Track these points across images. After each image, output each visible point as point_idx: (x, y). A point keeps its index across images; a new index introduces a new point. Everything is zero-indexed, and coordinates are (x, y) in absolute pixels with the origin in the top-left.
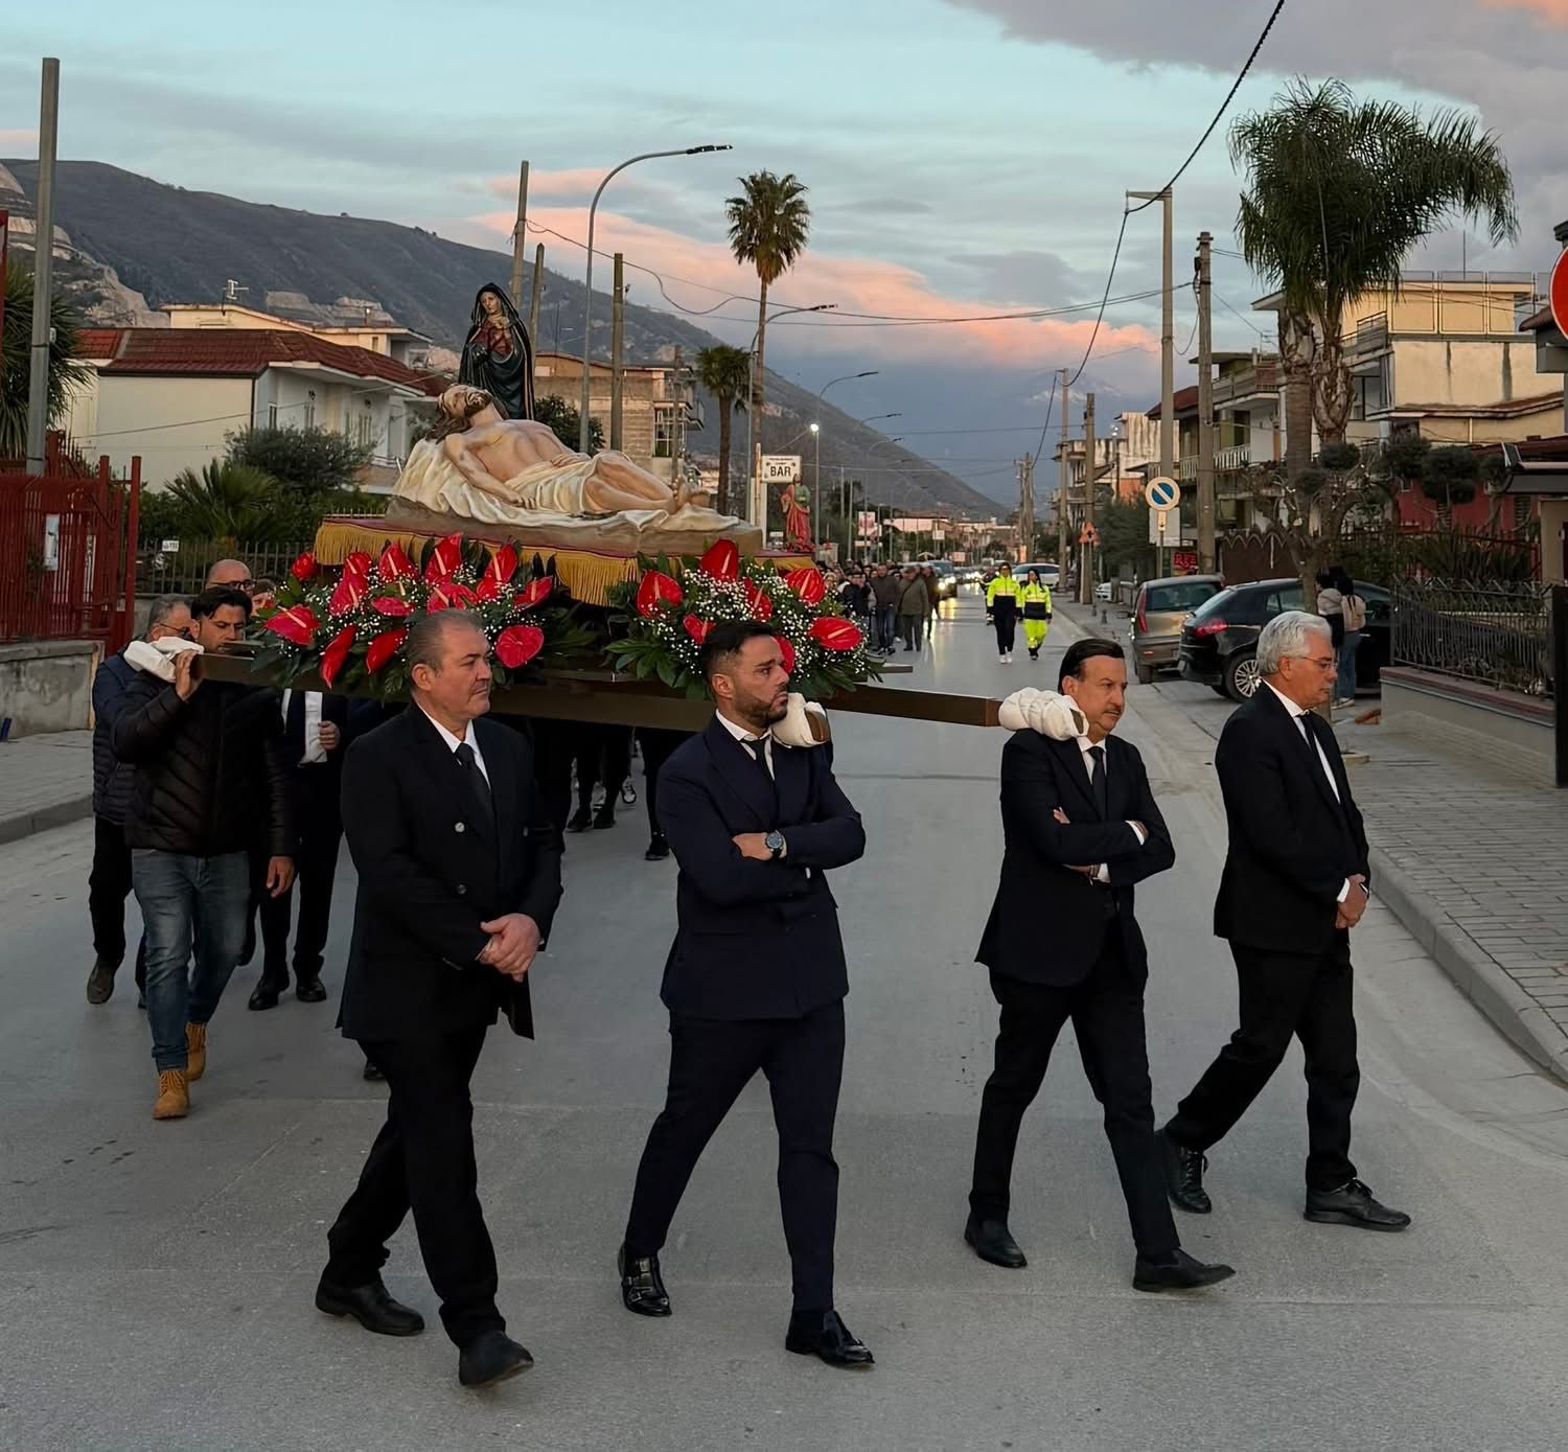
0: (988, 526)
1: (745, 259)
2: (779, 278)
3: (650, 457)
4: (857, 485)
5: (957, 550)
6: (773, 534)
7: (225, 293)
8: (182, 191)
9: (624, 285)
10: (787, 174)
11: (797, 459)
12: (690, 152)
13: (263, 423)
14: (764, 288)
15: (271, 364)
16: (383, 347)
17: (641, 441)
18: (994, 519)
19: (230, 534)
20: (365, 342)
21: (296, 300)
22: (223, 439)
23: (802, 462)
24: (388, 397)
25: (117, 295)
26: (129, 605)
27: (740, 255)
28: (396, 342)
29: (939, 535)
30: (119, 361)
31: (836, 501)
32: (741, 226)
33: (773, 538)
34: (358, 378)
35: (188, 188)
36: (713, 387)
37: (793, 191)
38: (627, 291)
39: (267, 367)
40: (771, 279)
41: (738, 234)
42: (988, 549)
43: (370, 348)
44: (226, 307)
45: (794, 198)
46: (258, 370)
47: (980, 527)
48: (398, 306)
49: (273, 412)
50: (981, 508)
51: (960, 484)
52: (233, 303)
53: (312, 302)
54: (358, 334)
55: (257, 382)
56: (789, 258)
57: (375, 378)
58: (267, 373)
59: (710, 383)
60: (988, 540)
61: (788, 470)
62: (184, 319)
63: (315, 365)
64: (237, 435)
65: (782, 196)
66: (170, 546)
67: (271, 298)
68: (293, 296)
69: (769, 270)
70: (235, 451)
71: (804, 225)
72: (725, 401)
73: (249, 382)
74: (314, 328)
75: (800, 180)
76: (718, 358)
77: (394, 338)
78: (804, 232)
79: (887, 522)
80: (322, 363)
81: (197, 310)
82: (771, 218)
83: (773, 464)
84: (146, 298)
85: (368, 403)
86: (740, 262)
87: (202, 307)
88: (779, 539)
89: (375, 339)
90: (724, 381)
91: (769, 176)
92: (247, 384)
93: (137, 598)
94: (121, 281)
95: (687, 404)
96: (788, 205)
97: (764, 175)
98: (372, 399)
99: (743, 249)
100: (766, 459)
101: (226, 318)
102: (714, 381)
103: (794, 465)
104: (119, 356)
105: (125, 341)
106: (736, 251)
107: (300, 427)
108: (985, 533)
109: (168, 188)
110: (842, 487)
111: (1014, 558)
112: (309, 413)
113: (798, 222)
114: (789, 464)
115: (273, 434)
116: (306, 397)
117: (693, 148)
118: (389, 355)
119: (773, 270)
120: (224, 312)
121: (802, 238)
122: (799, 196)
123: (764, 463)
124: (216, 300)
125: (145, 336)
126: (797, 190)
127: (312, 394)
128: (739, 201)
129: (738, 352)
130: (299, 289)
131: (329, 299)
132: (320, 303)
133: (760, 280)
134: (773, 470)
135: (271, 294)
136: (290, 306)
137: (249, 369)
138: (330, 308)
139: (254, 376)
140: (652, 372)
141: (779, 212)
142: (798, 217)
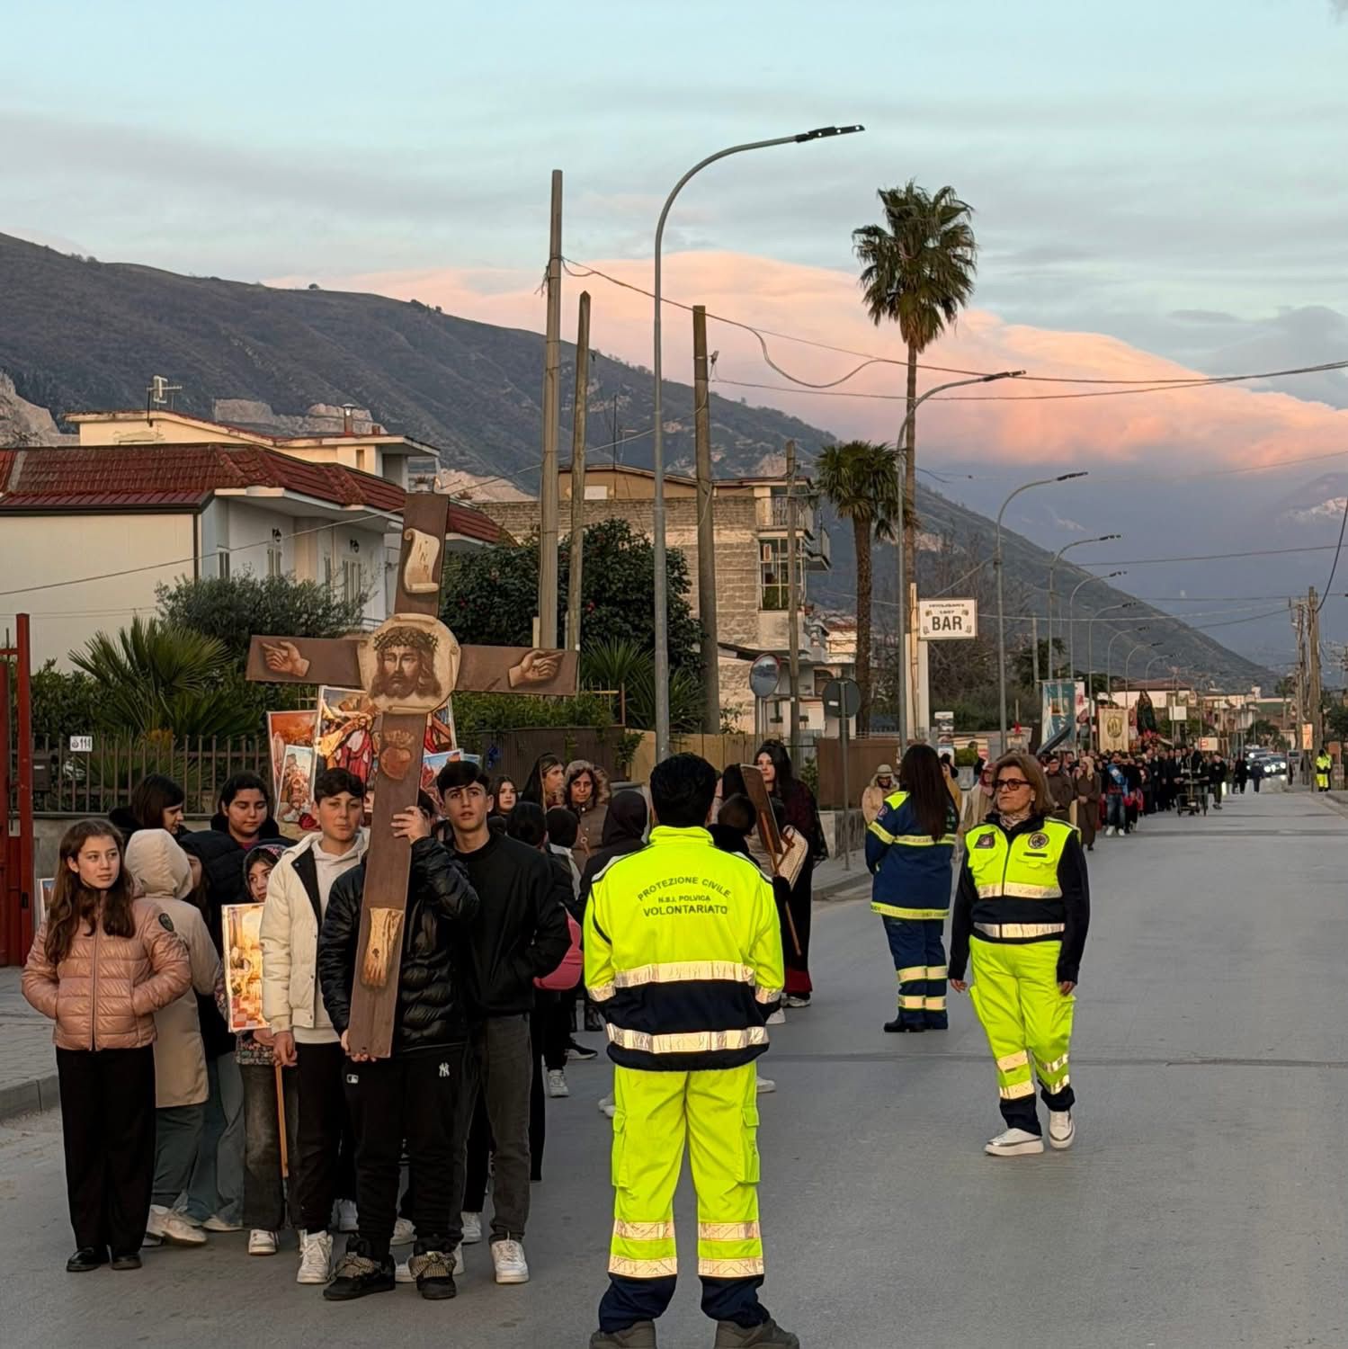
0: (1250, 699)
1: (884, 317)
2: (934, 342)
3: (756, 610)
4: (1057, 643)
5: (1205, 734)
6: (938, 715)
7: (150, 394)
8: (93, 263)
9: (710, 352)
10: (942, 187)
11: (970, 604)
12: (801, 138)
13: (211, 572)
14: (912, 358)
15: (219, 492)
16: (371, 464)
17: (741, 589)
18: (1257, 690)
19: (164, 725)
20: (346, 458)
21: (254, 410)
22: (155, 597)
23: (979, 609)
24: (382, 535)
25: (16, 413)
26: (27, 830)
27: (876, 311)
28: (390, 457)
29: (1178, 714)
30: (11, 495)
31: (1025, 669)
32: (879, 267)
33: (939, 721)
34: (338, 508)
35: (101, 259)
36: (844, 503)
37: (951, 212)
38: (713, 361)
39: (212, 496)
40: (923, 345)
41: (871, 282)
42: (1250, 732)
43: (353, 465)
44: (153, 415)
45: (951, 225)
46: (200, 501)
47: (1238, 701)
48: (393, 414)
49: (225, 559)
50: (1239, 673)
51: (1205, 639)
52: (162, 409)
53: (276, 412)
54: (334, 447)
55: (200, 517)
56: (949, 311)
57: (361, 507)
58: (212, 506)
59: (839, 496)
60: (1250, 720)
61: (957, 622)
62: (97, 433)
63: (278, 492)
64: (173, 590)
65: (935, 220)
66: (80, 744)
67: (221, 407)
68: (250, 405)
69: (919, 333)
70: (172, 612)
71: (969, 263)
72: (861, 522)
73: (188, 519)
74: (274, 440)
75: (961, 196)
76: (850, 460)
77: (388, 451)
78: (970, 275)
79: (1102, 696)
80: (288, 488)
81: (114, 420)
82: (919, 253)
83: (936, 612)
84: (53, 415)
85: (354, 544)
86: (876, 322)
87: (121, 416)
88: (948, 721)
89: (360, 453)
90: (859, 494)
91: (916, 191)
92: (186, 521)
93: (37, 818)
94: (18, 393)
95: (807, 532)
96: (946, 233)
97: (910, 189)
98: (359, 537)
99: (881, 301)
100: (925, 605)
101: (154, 428)
102: (844, 494)
103: (966, 613)
104: (10, 488)
105: (18, 467)
106: (870, 305)
107: (260, 574)
108: (1245, 710)
109: (74, 261)
110: (1035, 646)
111: (1289, 743)
112: (275, 558)
113: (960, 258)
114: (958, 612)
115: (223, 588)
116: (269, 536)
117: (805, 131)
118: (380, 474)
119: (925, 331)
120: (151, 422)
121: (965, 282)
122: (961, 219)
123: (922, 612)
124: (138, 404)
125: (45, 459)
126: (956, 211)
127: (277, 534)
128: (873, 231)
129: (878, 450)
130: (257, 395)
131: (301, 408)
132: (286, 414)
133: (905, 348)
134: (936, 622)
135: (219, 403)
136: (246, 420)
137: (188, 501)
138: (300, 420)
139: (195, 510)
140: (752, 488)
141: (931, 244)
142: (959, 251)
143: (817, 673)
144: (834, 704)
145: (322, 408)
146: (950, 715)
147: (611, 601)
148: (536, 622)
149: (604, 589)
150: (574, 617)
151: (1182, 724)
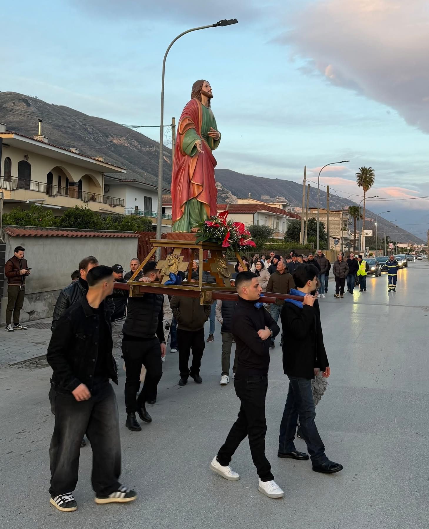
0: (421, 246)
1: (360, 186)
2: (368, 190)
3: (340, 231)
5: (413, 251)
6: (367, 248)
7: (248, 196)
10: (370, 167)
11: (371, 231)
13: (256, 223)
14: (365, 193)
15: (257, 211)
16: (281, 207)
17: (338, 227)
18: (423, 244)
20: (277, 206)
21: (267, 197)
24: (282, 218)
27: (359, 185)
28: (284, 206)
29: (409, 248)
32: (360, 179)
33: (367, 249)
34: (275, 214)
36: (352, 215)
37: (371, 171)
39: (256, 212)
41: (359, 181)
42: (421, 251)
43: (278, 207)
44: (249, 199)
45: (371, 172)
46: (254, 212)
47: (419, 246)
49: (258, 221)
50: (420, 242)
51: (414, 236)
53: (270, 198)
54: (276, 204)
56: (370, 186)
57: (279, 214)
58: (256, 213)
59: (351, 214)
60: (421, 249)
61: (369, 234)
62: (240, 202)
63: (266, 211)
64: (248, 226)
65: (368, 172)
69: (366, 189)
71: (374, 178)
72: (355, 218)
73: (253, 215)
75: (373, 168)
76: (353, 208)
77: (284, 205)
78: (374, 180)
80: (268, 211)
82: (366, 177)
83: (366, 232)
84: (237, 197)
85: (278, 219)
86: (359, 187)
87: (244, 199)
88: (368, 249)
89: (279, 205)
90: (354, 214)
91: (365, 168)
95: (348, 219)
96: (370, 174)
97: (364, 167)
98: (279, 218)
99: (360, 184)
100: (364, 231)
101: (249, 201)
102: (352, 214)
103: (371, 232)
104: (227, 210)
105: (228, 207)
106: (358, 184)
108: (420, 248)
111: (427, 253)
112: (266, 221)
114: (370, 232)
116: (265, 218)
118: (282, 209)
123: (364, 232)
125: (231, 206)
126: (372, 170)
127: (266, 217)
128: (358, 173)
130: (268, 195)
131: (274, 197)
132: (272, 198)
133: (364, 191)
134: (366, 233)
135: (262, 196)
136: (266, 199)
137: (253, 212)
138: (274, 199)
139: (254, 214)
140: (340, 212)
141: (368, 175)
142: (372, 176)
143: (350, 240)
144: (348, 246)
145: (278, 197)
146: (369, 248)
147: (312, 230)
148: (301, 233)
149: (312, 228)
150: (306, 232)
151: (409, 250)
